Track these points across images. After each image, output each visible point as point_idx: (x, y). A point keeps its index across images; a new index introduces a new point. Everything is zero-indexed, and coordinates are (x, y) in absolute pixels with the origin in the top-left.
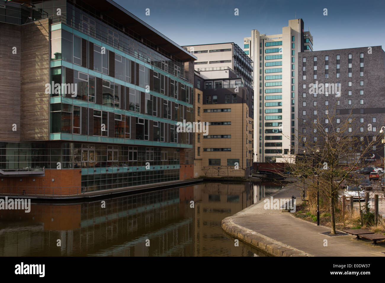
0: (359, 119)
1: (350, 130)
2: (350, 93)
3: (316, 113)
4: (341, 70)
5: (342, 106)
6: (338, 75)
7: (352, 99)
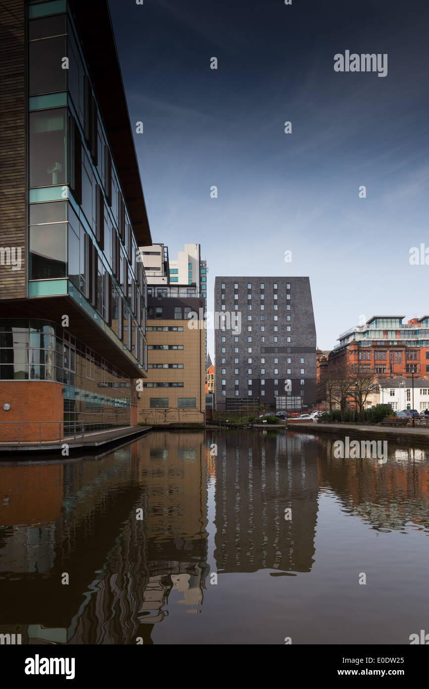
0: (286, 359)
1: (276, 372)
2: (276, 329)
3: (237, 350)
4: (266, 301)
5: (267, 343)
6: (262, 307)
7: (278, 335)
